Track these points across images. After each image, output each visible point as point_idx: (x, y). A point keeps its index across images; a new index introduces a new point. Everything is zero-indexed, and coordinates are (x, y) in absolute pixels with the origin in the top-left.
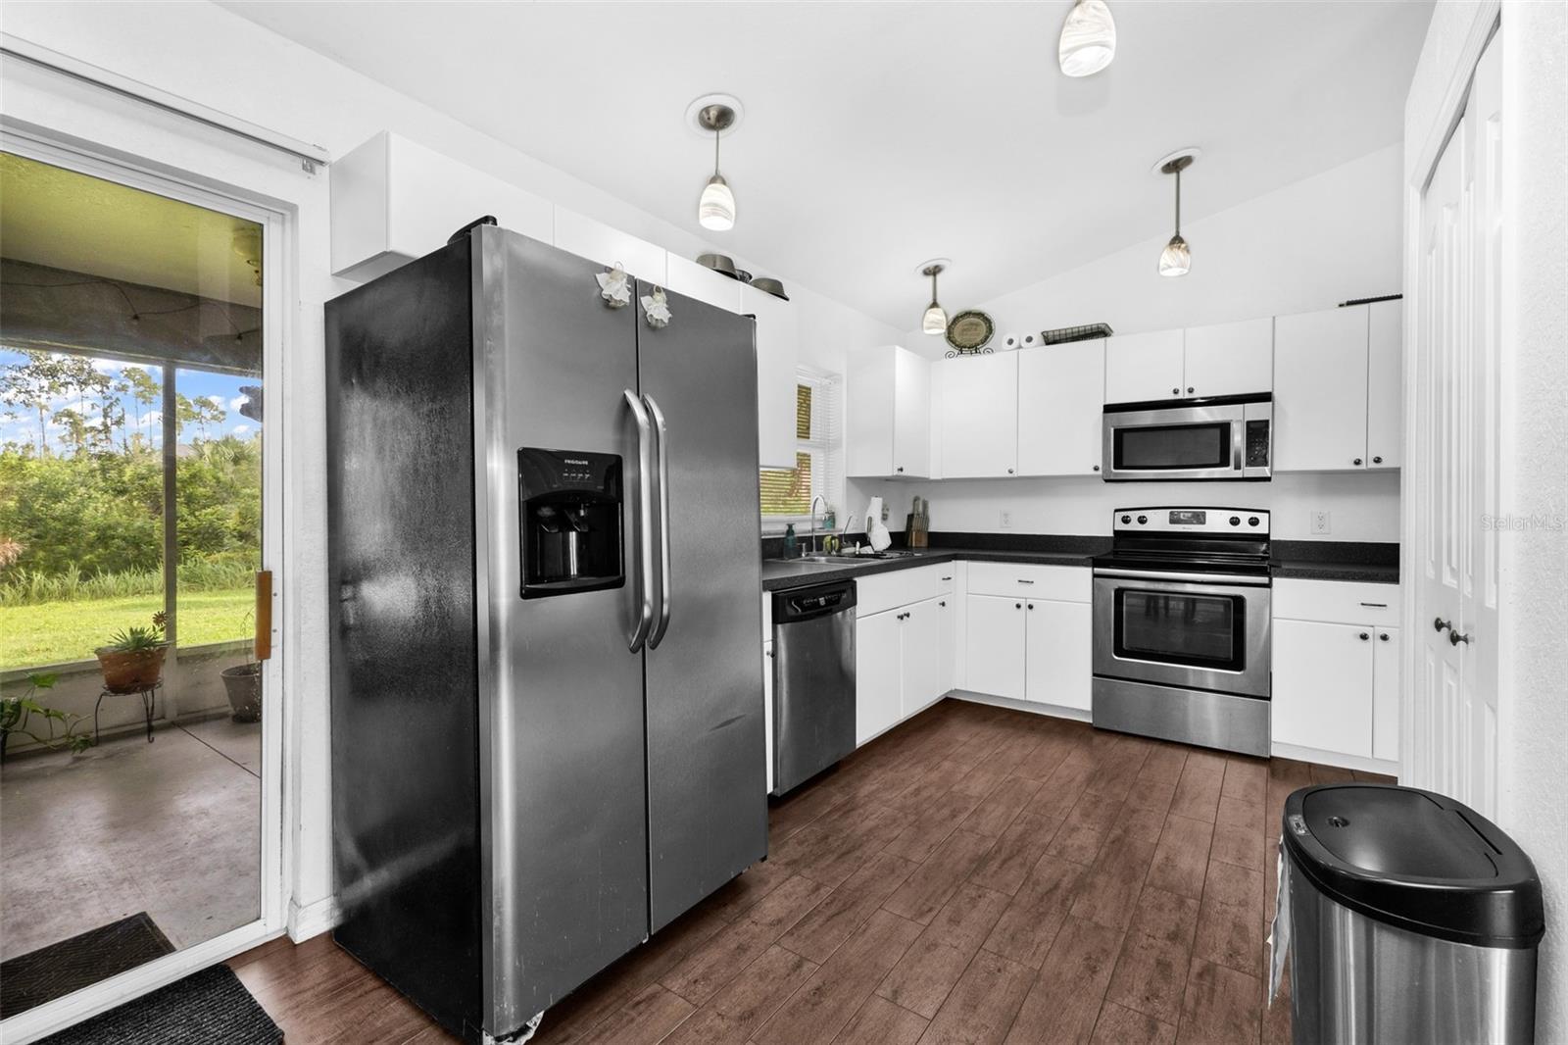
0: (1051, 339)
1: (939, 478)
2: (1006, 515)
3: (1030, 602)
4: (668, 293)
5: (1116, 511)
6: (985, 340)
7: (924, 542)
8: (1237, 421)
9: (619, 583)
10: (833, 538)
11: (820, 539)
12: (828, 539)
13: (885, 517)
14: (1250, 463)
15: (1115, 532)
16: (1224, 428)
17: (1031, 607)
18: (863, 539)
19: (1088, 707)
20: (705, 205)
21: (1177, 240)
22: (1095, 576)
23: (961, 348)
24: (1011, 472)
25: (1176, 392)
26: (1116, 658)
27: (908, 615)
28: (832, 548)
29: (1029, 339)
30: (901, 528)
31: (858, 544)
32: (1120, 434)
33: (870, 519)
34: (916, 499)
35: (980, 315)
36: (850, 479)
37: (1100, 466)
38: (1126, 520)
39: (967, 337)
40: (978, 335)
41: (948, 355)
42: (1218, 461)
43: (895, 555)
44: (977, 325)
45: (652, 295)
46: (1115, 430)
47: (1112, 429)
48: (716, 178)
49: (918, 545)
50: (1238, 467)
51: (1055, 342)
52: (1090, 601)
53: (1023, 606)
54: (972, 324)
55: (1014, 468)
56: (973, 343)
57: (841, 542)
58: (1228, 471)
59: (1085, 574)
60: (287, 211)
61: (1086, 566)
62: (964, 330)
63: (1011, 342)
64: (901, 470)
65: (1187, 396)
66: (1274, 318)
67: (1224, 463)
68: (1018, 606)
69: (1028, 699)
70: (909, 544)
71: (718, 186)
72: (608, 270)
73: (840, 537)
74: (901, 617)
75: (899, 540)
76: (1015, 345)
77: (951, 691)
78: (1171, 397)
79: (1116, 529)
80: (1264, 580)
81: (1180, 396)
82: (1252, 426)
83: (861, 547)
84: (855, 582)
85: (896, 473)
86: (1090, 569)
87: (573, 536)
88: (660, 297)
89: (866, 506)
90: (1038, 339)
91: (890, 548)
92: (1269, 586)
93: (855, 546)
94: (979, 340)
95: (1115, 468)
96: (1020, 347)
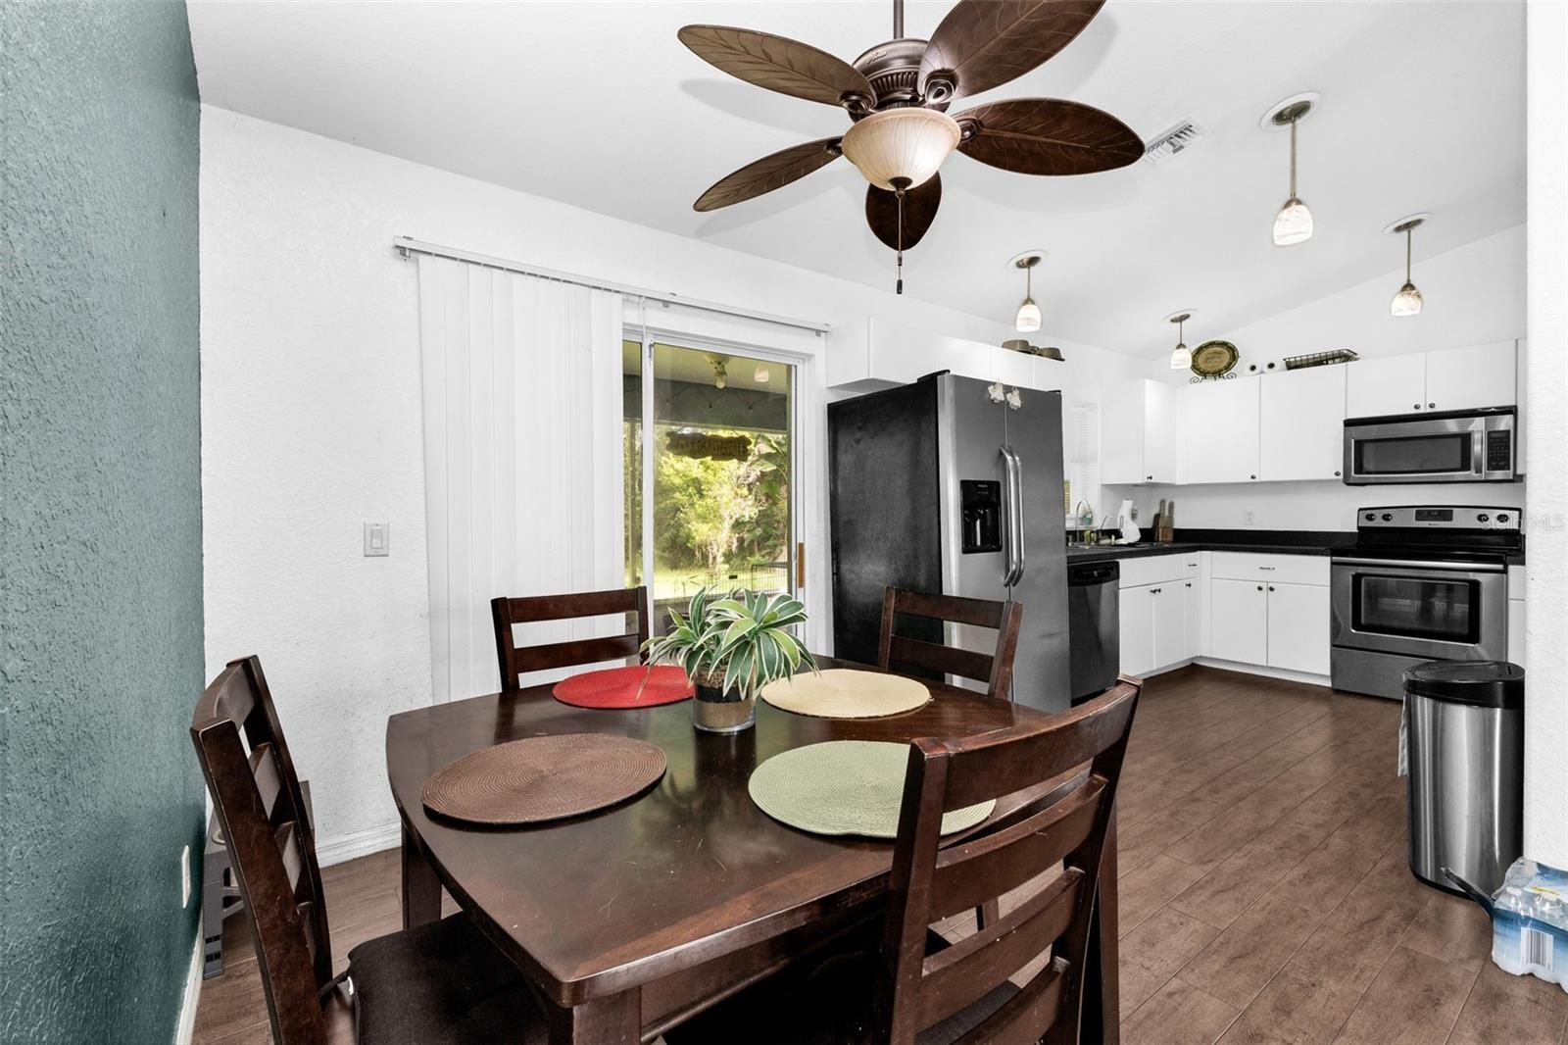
0: (1293, 365)
1: (1185, 483)
2: (1250, 514)
3: (1270, 585)
4: (1019, 388)
5: (1360, 509)
6: (1228, 367)
7: (1170, 538)
8: (1478, 431)
9: (999, 549)
10: (1092, 532)
11: (1082, 532)
12: (1088, 533)
13: (1134, 516)
14: (1492, 467)
15: (1359, 528)
16: (1466, 439)
17: (1272, 589)
18: (1118, 534)
19: (1327, 672)
20: (1020, 320)
21: (1409, 286)
22: (1333, 563)
23: (1204, 374)
24: (1253, 477)
25: (1416, 407)
26: (1354, 631)
27: (1160, 591)
28: (1091, 540)
29: (1271, 366)
30: (1149, 526)
31: (1113, 537)
32: (1359, 444)
33: (1122, 517)
34: (1163, 502)
35: (1224, 344)
36: (1103, 485)
37: (1341, 472)
38: (1370, 518)
39: (1210, 365)
40: (1222, 361)
41: (1193, 381)
42: (1459, 466)
43: (1145, 546)
44: (1220, 353)
45: (1011, 392)
46: (1355, 442)
47: (1353, 441)
48: (1029, 301)
49: (1165, 539)
50: (1479, 471)
51: (1296, 367)
52: (1329, 584)
53: (1265, 589)
54: (1215, 352)
55: (1257, 475)
56: (1216, 369)
57: (1098, 535)
58: (1472, 474)
59: (1325, 562)
60: (807, 357)
61: (1326, 555)
62: (1208, 358)
63: (1253, 368)
64: (1151, 478)
65: (1429, 410)
66: (1517, 341)
67: (1465, 467)
68: (1260, 589)
69: (1270, 665)
70: (1156, 538)
71: (1030, 306)
72: (994, 384)
73: (1097, 532)
74: (1154, 592)
75: (1147, 535)
76: (1257, 370)
77: (1197, 657)
78: (1414, 411)
79: (1360, 525)
80: (1500, 567)
81: (1422, 410)
82: (1493, 435)
83: (1116, 539)
84: (1118, 563)
85: (1146, 481)
86: (1328, 559)
87: (978, 522)
88: (1016, 393)
89: (1118, 507)
90: (1280, 364)
91: (1141, 540)
92: (1505, 571)
93: (1111, 538)
94: (1222, 366)
95: (1355, 473)
96: (1262, 372)
